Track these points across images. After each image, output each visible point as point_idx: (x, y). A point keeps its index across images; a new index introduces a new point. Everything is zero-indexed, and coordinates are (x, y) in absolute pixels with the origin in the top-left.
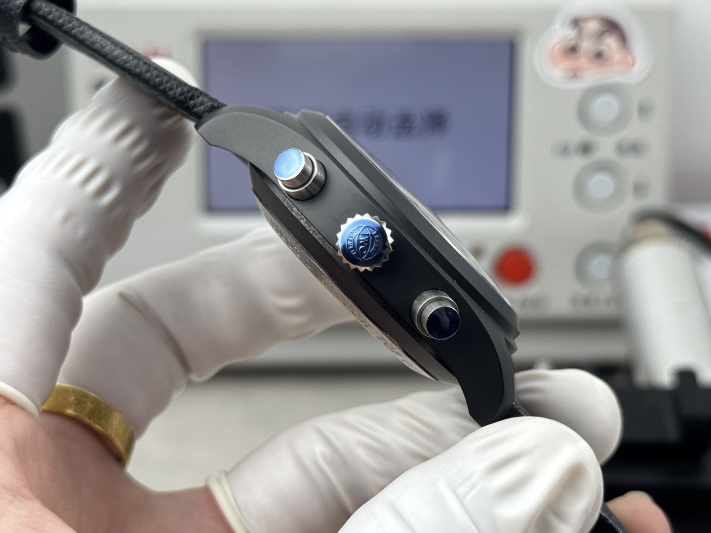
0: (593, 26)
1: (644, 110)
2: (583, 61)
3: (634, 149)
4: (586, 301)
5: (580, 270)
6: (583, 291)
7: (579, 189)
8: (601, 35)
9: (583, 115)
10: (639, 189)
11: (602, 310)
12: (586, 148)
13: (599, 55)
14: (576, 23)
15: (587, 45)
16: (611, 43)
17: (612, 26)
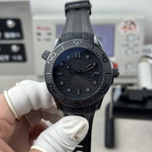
0: (129, 23)
1: (138, 38)
2: (127, 29)
3: (136, 45)
4: (127, 73)
5: (126, 67)
6: (126, 71)
7: (126, 53)
9: (127, 39)
10: (137, 53)
11: (130, 74)
12: (127, 45)
13: (130, 28)
15: (127, 26)
16: (132, 26)
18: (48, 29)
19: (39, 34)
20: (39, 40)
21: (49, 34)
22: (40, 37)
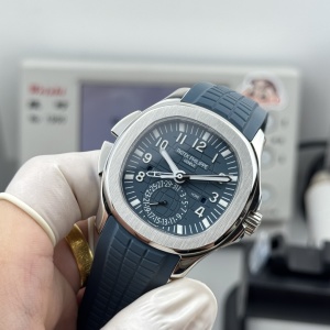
0: (261, 84)
1: (284, 123)
2: (256, 99)
3: (279, 141)
8: (265, 88)
10: (281, 160)
13: (264, 98)
14: (253, 82)
15: (258, 92)
16: (269, 92)
17: (270, 84)
18: (58, 91)
19: (34, 105)
20: (34, 119)
21: (61, 105)
22: (35, 112)
